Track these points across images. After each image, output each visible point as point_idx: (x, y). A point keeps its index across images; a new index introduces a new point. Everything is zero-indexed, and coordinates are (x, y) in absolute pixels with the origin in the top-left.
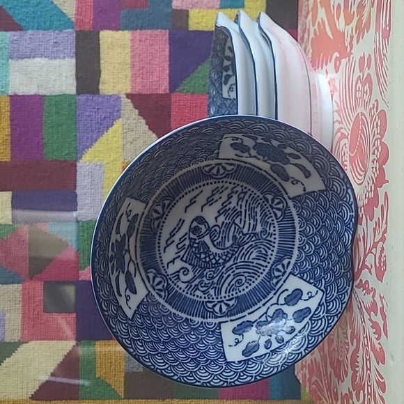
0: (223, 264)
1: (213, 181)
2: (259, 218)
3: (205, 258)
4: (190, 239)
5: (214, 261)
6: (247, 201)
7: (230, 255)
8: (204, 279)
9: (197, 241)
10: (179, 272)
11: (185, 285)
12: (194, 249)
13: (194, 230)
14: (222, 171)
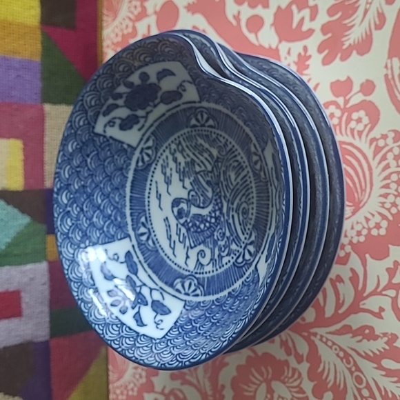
0: (221, 213)
1: (154, 165)
2: (206, 146)
3: (205, 226)
4: (183, 225)
5: (213, 220)
6: (187, 146)
7: (219, 201)
8: (219, 243)
9: (189, 220)
10: (198, 260)
11: (211, 264)
12: (192, 230)
13: (180, 215)
14: (150, 152)
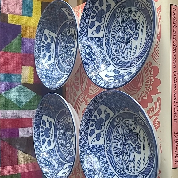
0: (124, 27)
1: (137, 56)
2: (120, 51)
3: (130, 25)
6: (125, 55)
8: (128, 17)
9: (135, 30)
10: (136, 14)
11: (132, 11)
12: (135, 26)
14: (135, 62)
